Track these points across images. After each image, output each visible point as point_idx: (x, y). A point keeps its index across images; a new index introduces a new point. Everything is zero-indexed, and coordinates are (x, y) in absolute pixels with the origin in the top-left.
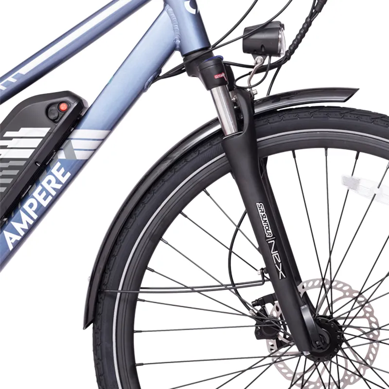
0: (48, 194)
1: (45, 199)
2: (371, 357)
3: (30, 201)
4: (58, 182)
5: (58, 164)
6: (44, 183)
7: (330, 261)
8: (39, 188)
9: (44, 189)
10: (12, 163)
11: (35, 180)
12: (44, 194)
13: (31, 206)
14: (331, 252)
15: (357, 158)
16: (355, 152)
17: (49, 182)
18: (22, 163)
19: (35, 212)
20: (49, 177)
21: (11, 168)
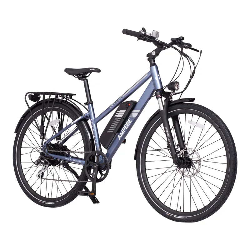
0: (127, 126)
1: (126, 127)
2: (199, 168)
3: (124, 128)
4: (129, 123)
5: (129, 119)
6: (126, 123)
7: (188, 142)
8: (125, 125)
9: (126, 125)
10: (119, 118)
11: (124, 123)
12: (126, 126)
13: (124, 129)
14: (189, 139)
15: (199, 118)
16: (199, 117)
17: (127, 123)
18: (120, 118)
19: (124, 130)
20: (127, 122)
21: (118, 120)
